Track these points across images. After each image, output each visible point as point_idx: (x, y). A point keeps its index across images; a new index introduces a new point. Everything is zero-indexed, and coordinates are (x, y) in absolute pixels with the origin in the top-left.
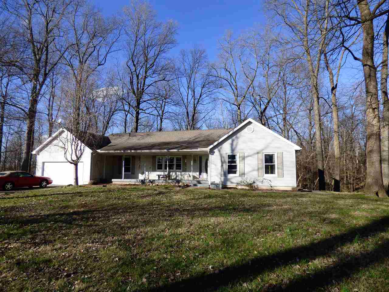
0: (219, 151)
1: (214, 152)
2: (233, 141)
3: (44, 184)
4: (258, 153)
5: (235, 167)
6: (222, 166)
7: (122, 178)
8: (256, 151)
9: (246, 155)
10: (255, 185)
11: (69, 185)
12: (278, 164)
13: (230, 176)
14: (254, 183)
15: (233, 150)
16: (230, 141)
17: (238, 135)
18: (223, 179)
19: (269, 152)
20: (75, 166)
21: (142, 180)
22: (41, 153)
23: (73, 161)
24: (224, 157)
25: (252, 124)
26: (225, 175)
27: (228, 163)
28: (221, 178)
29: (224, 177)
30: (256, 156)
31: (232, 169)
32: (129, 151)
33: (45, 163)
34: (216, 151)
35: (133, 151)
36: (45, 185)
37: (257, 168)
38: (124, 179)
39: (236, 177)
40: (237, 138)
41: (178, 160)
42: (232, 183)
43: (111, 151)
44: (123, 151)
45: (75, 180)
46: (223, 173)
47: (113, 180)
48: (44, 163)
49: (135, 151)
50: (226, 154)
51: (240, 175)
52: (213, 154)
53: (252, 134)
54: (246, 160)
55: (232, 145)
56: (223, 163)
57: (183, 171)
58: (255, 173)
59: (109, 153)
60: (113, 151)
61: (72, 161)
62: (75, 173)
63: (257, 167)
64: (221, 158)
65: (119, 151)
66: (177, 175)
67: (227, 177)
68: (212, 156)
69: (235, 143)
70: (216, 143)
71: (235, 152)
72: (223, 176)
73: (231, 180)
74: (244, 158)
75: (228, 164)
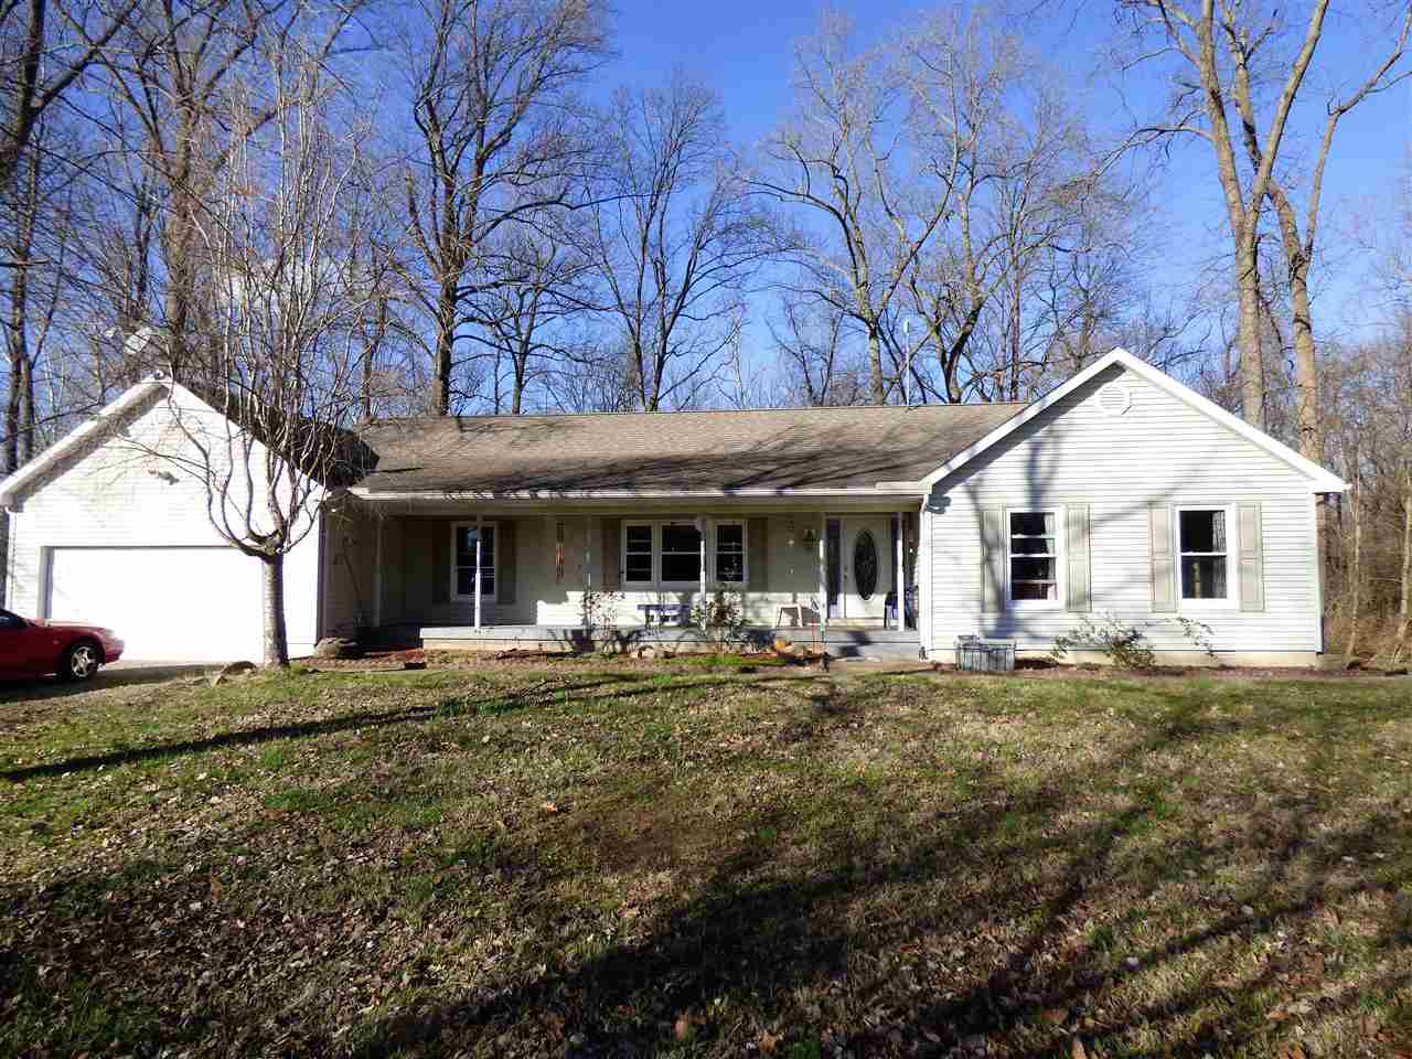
0: (973, 494)
1: (947, 502)
2: (1036, 449)
3: (83, 660)
4: (1151, 504)
5: (1045, 567)
6: (987, 560)
7: (472, 624)
8: (1140, 495)
9: (1097, 510)
10: (1141, 645)
11: (239, 667)
12: (1240, 552)
13: (1025, 607)
14: (1136, 636)
15: (1036, 491)
16: (1021, 450)
17: (1062, 422)
18: (991, 620)
19: (1198, 499)
20: (267, 567)
21: (574, 632)
22: (29, 504)
23: (261, 540)
24: (994, 522)
25: (1123, 377)
26: (1001, 605)
27: (1013, 552)
28: (981, 619)
29: (997, 615)
30: (1143, 517)
31: (1030, 575)
32: (525, 494)
33: (57, 552)
34: (957, 494)
35: (544, 494)
36: (89, 667)
37: (1148, 572)
38: (482, 624)
39: (1051, 612)
40: (1057, 437)
41: (728, 535)
42: (1034, 637)
43: (428, 496)
44: (490, 495)
45: (270, 641)
46: (989, 594)
47: (425, 633)
48: (49, 552)
49: (555, 495)
50: (1005, 508)
51: (1070, 604)
52: (941, 512)
53: (1122, 420)
54: (1101, 536)
55: (1032, 466)
56: (989, 546)
57: (751, 588)
58: (1141, 595)
59: (415, 503)
60: (439, 496)
61: (249, 542)
62: (269, 603)
63: (1149, 566)
64: (982, 527)
65: (469, 495)
66: (726, 603)
67: (1010, 612)
68: (938, 518)
69: (1044, 459)
70: (960, 460)
71: (1049, 497)
72: (990, 607)
73: (1031, 629)
74: (1085, 527)
75: (1010, 556)
